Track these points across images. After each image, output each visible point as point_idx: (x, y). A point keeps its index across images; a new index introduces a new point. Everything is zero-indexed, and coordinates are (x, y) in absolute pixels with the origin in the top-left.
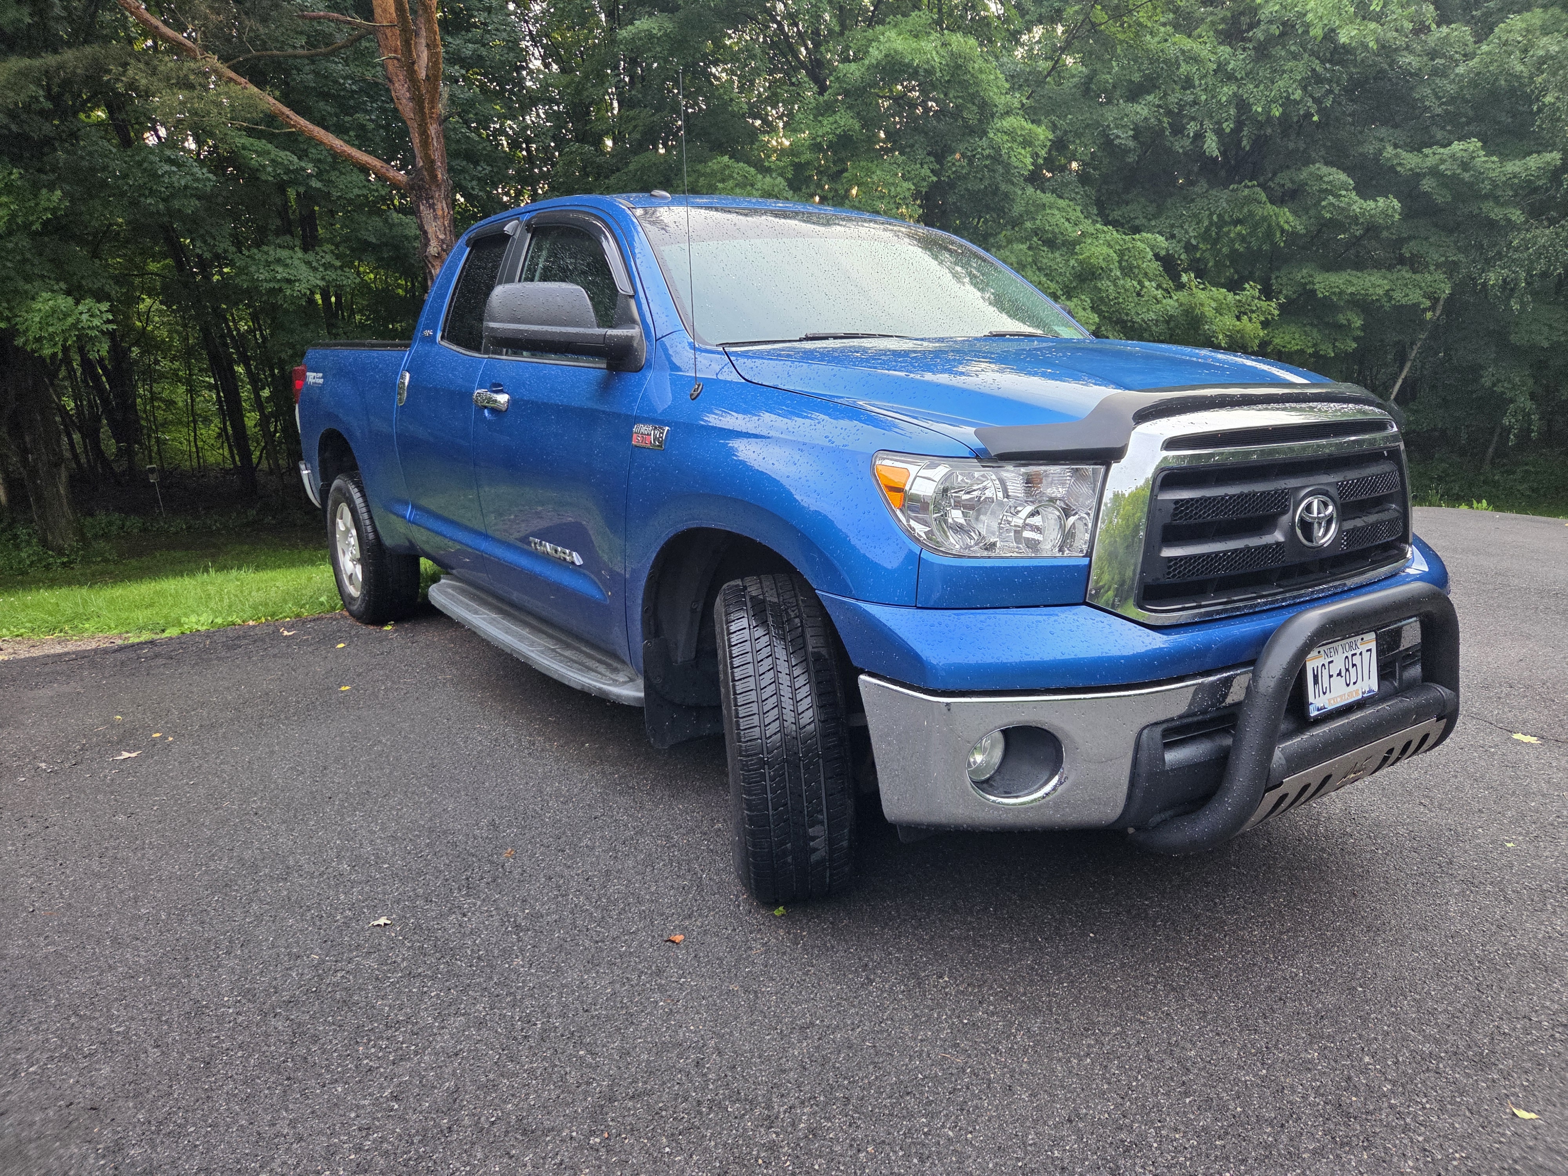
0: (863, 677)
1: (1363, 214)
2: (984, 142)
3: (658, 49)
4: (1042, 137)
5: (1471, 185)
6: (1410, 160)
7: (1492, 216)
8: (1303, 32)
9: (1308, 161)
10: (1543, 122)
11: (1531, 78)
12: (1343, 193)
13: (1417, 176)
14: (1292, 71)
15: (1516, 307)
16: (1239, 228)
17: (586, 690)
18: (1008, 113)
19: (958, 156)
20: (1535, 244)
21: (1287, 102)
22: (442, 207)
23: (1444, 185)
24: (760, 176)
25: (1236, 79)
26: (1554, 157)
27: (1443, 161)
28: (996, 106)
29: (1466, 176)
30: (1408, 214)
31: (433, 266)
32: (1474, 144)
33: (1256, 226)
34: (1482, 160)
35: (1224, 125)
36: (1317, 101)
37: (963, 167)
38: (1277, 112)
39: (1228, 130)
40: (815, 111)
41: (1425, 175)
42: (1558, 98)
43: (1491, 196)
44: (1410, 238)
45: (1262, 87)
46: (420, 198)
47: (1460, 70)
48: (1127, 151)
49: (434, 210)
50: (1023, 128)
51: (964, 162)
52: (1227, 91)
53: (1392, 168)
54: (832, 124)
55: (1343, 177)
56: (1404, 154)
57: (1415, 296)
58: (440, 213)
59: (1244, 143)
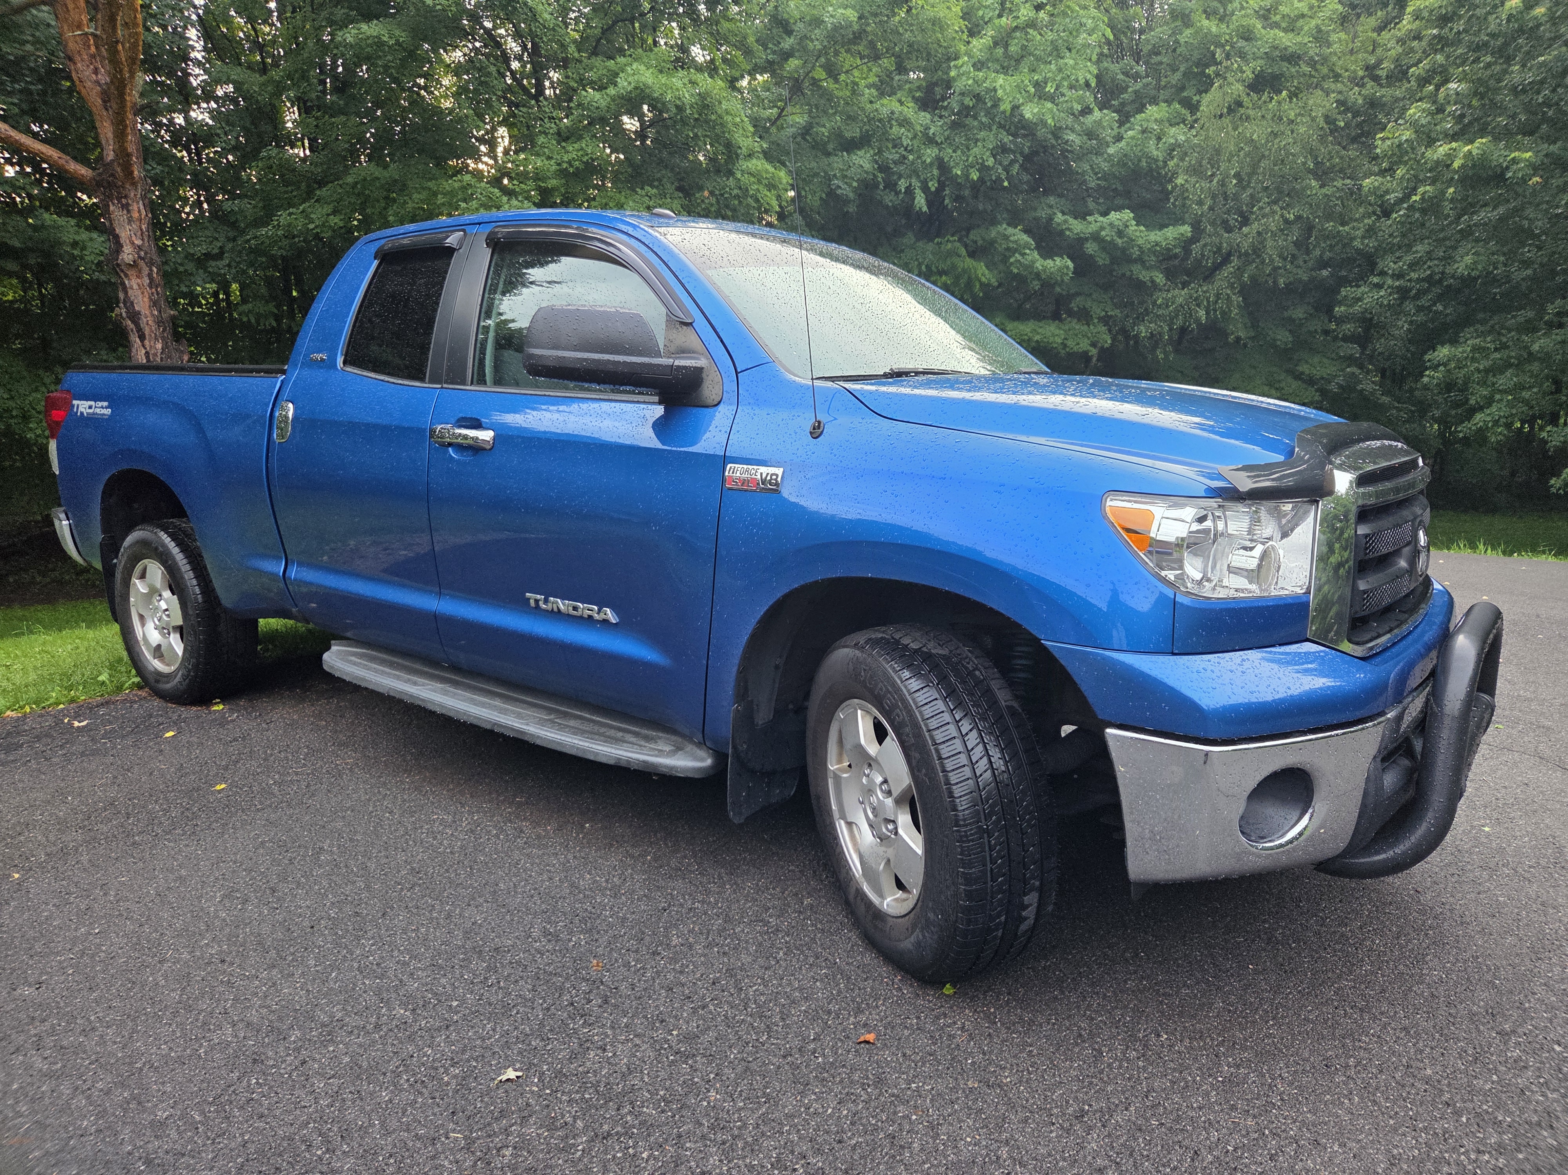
0: (1109, 731)
1: (1045, 271)
2: (731, 182)
3: (390, 58)
4: (784, 181)
5: (1124, 250)
6: (1076, 226)
7: (1141, 277)
8: (992, 106)
9: (994, 222)
10: (1176, 200)
11: (1165, 162)
12: (1028, 251)
13: (1081, 240)
14: (984, 140)
15: (1161, 356)
16: (944, 278)
17: (624, 764)
18: (750, 156)
19: (706, 193)
20: (1173, 303)
21: (983, 168)
22: (138, 208)
23: (1104, 249)
24: (505, 199)
25: (937, 143)
26: (1186, 229)
27: (1102, 228)
28: (740, 148)
29: (1119, 241)
30: (1079, 272)
31: (126, 275)
32: (1127, 215)
33: (957, 278)
34: (1136, 230)
35: (930, 184)
36: (1006, 169)
37: (712, 205)
38: (975, 176)
39: (933, 189)
40: (556, 137)
41: (1087, 239)
42: (1186, 181)
43: (1140, 260)
44: (1078, 294)
45: (959, 152)
46: (110, 197)
47: (1111, 150)
48: (847, 201)
49: (129, 211)
50: (767, 171)
51: (713, 200)
52: (930, 154)
53: (1061, 233)
54: (578, 150)
55: (1025, 237)
56: (1071, 220)
57: (1084, 345)
58: (136, 215)
59: (947, 201)
